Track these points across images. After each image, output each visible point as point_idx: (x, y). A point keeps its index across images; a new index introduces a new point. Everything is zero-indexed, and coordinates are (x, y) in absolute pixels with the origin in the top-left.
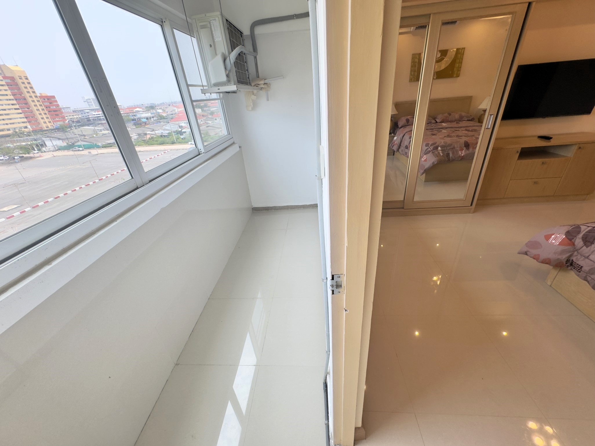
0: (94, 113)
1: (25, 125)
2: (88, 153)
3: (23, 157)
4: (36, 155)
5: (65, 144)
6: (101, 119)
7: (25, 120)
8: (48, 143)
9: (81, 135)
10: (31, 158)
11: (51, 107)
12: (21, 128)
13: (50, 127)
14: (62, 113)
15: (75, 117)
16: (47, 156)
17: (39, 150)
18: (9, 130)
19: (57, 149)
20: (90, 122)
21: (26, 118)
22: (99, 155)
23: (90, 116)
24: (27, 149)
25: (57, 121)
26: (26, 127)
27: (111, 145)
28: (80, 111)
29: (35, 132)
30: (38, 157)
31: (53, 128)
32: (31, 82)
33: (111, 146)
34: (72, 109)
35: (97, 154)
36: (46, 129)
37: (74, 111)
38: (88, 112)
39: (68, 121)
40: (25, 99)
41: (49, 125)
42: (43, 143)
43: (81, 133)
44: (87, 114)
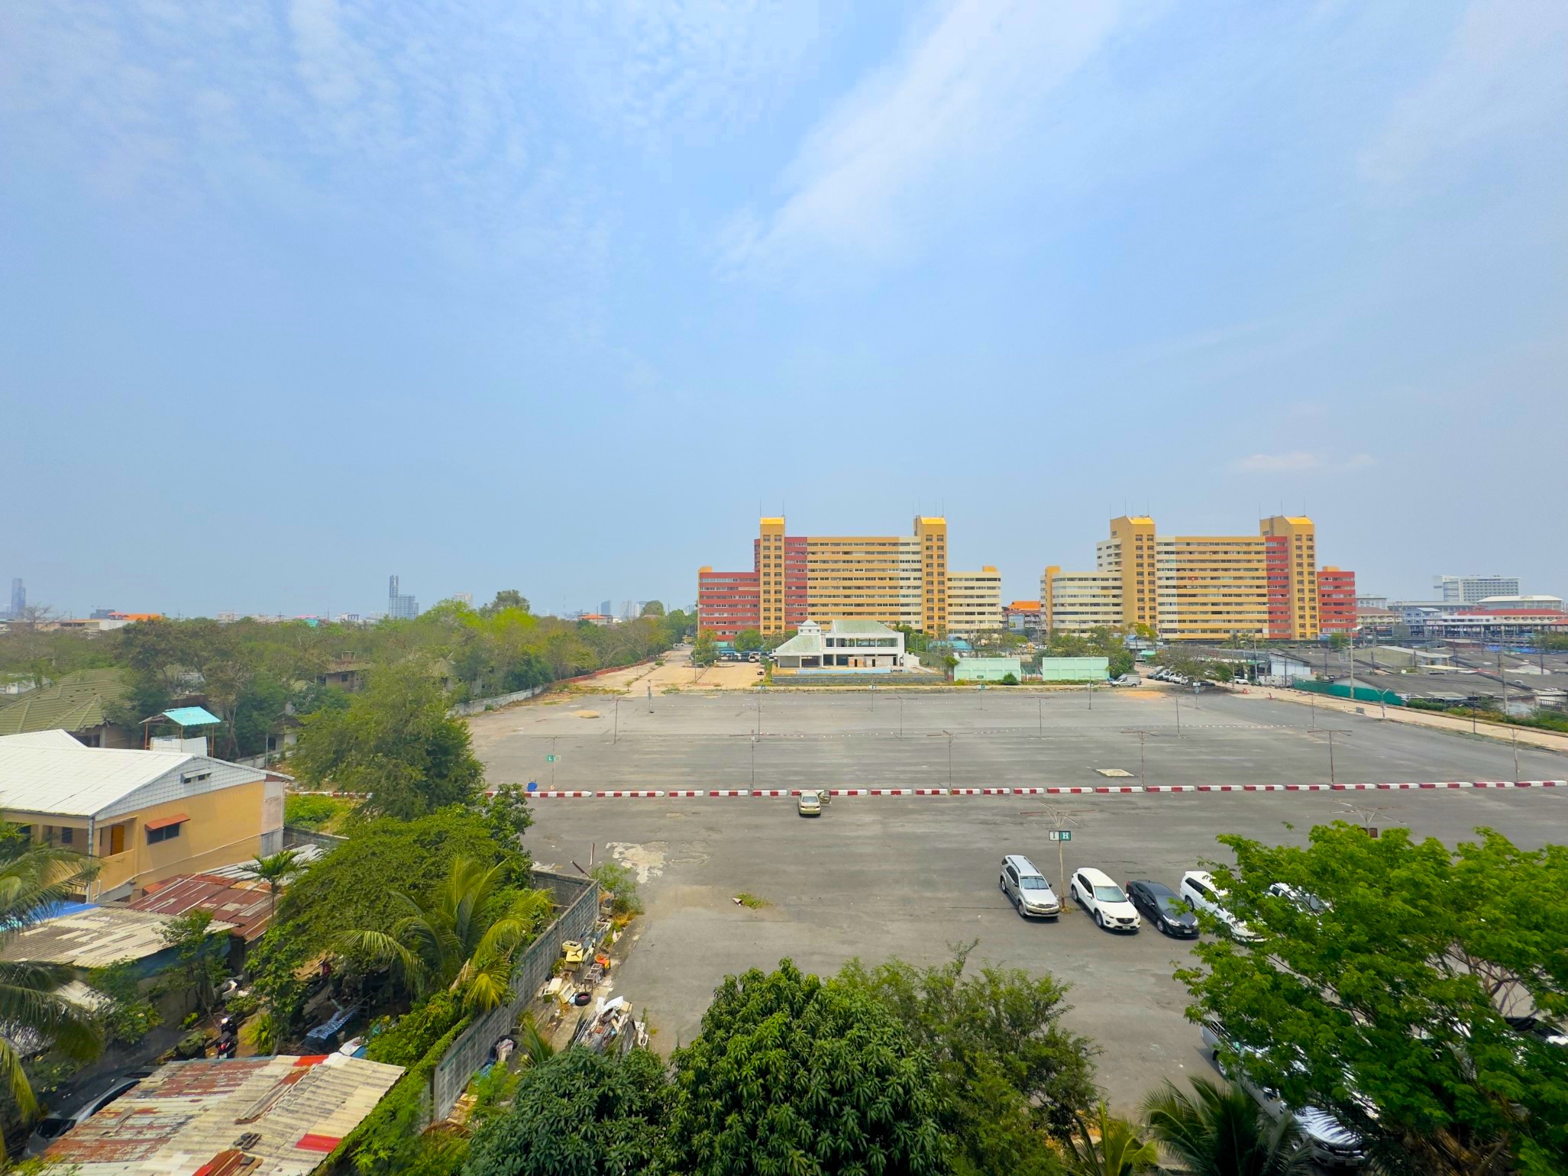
0: (1444, 617)
1: (1258, 626)
2: (1353, 711)
3: (1213, 685)
4: (1237, 687)
5: (1313, 678)
6: (1458, 632)
7: (1266, 617)
8: (1278, 670)
9: (1368, 665)
10: (1226, 691)
11: (1334, 596)
12: (1250, 631)
13: (1309, 637)
14: (1354, 609)
15: (1386, 620)
16: (1257, 693)
17: (1252, 679)
18: (1227, 631)
19: (1288, 684)
20: (1420, 637)
21: (1270, 613)
22: (1383, 723)
23: (1428, 623)
24: (1225, 673)
25: (1333, 626)
26: (1260, 631)
27: (1440, 704)
28: (1409, 607)
29: (1272, 642)
30: (1238, 692)
31: (1314, 639)
32: (1316, 548)
33: (1440, 709)
34: (1390, 602)
35: (1380, 720)
36: (1298, 639)
37: (1390, 608)
38: (1427, 613)
39: (1359, 628)
40: (1287, 578)
41: (1309, 631)
42: (1266, 667)
43: (1368, 660)
44: (1423, 617)
